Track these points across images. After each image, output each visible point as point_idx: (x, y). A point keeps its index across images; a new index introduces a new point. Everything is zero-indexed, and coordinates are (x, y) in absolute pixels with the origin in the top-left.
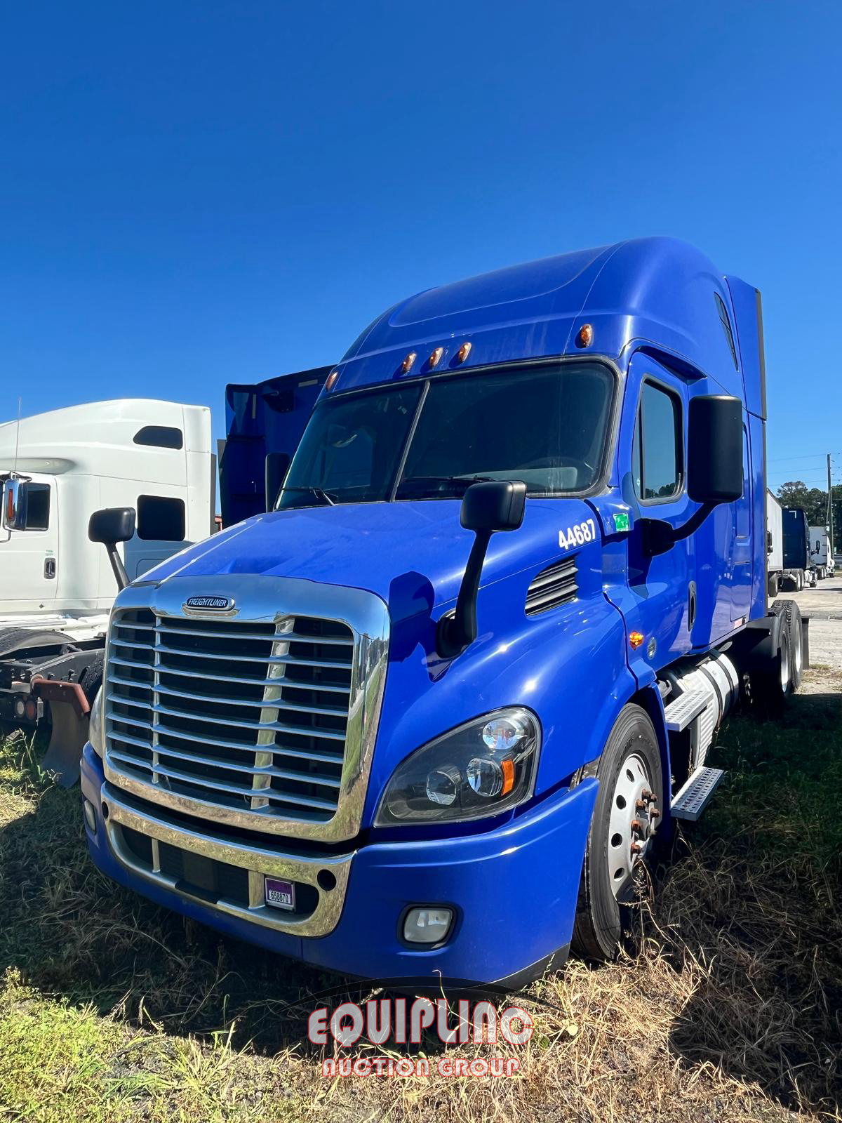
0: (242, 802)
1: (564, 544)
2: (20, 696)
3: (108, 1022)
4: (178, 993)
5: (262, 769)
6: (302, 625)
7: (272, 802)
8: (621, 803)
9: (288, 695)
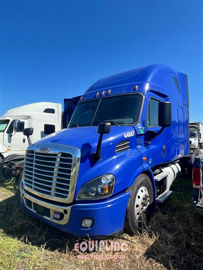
0: (49, 194)
1: (125, 136)
2: (13, 169)
3: (20, 241)
4: (35, 236)
5: (54, 187)
6: (63, 155)
7: (56, 194)
8: (139, 197)
9: (60, 170)
